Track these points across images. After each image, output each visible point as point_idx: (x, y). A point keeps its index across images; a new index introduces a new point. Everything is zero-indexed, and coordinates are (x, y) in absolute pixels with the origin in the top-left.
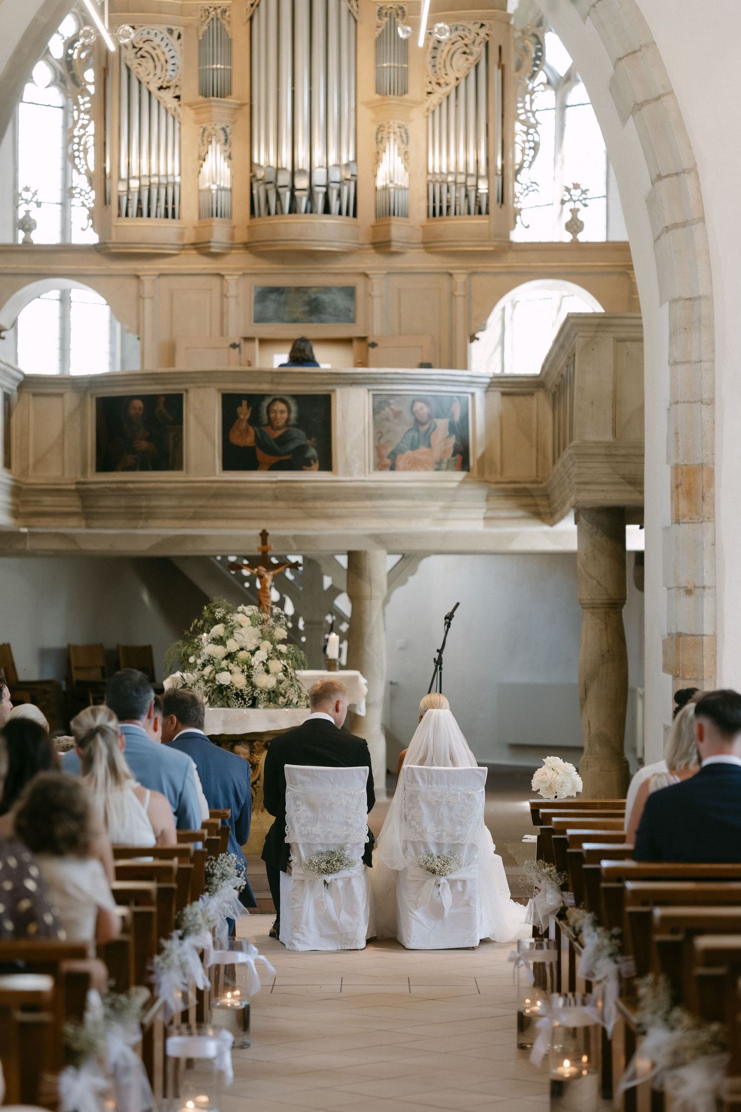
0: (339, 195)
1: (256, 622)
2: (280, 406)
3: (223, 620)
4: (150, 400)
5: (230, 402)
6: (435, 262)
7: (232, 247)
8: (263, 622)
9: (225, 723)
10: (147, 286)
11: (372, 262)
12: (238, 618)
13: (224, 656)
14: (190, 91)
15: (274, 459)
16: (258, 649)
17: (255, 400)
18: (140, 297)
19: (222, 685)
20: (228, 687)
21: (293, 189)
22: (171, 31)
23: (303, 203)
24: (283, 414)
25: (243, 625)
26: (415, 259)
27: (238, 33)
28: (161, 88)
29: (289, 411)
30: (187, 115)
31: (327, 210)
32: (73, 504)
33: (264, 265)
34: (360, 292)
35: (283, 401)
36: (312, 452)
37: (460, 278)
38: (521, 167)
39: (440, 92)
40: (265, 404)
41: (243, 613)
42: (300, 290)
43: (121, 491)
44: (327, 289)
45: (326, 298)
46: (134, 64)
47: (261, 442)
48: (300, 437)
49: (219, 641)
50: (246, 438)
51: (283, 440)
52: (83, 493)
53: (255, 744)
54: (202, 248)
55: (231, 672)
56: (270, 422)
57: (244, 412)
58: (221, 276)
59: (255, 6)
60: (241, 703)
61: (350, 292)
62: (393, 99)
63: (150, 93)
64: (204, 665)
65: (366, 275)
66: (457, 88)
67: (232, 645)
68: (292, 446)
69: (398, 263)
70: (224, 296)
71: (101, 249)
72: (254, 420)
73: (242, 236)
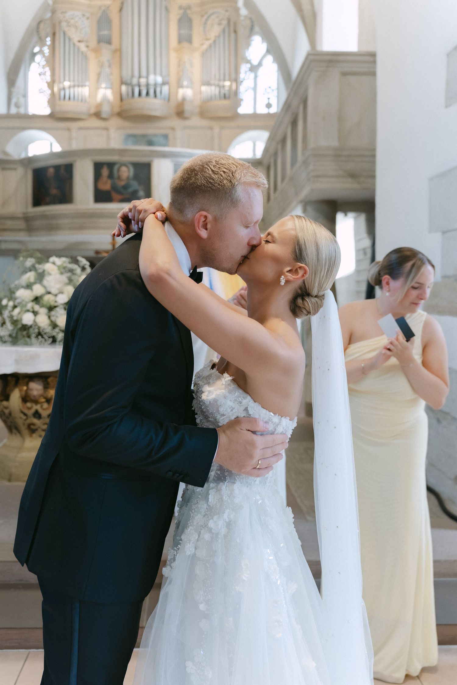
0: (161, 92)
1: (63, 270)
2: (124, 169)
3: (33, 268)
4: (57, 168)
5: (98, 167)
6: (205, 123)
7: (112, 115)
8: (71, 271)
9: (17, 362)
10: (74, 134)
11: (176, 122)
12: (48, 267)
13: (32, 298)
14: (93, 43)
15: (120, 197)
16: (61, 292)
17: (111, 165)
18: (70, 139)
19: (26, 325)
20: (31, 327)
21: (139, 86)
22: (84, 15)
23: (144, 92)
24: (126, 173)
25: (51, 272)
26: (195, 121)
27: (114, 16)
28: (79, 41)
29: (129, 171)
30: (91, 55)
31: (155, 96)
32: (21, 224)
33: (126, 124)
34: (171, 136)
35: (125, 165)
36: (141, 193)
37: (216, 130)
38: (244, 79)
39: (207, 43)
40: (116, 167)
41: (54, 263)
42: (144, 136)
43: (44, 216)
44: (155, 135)
45: (155, 139)
46: (66, 29)
47: (114, 188)
48: (135, 185)
49: (29, 286)
50: (106, 186)
51: (126, 187)
52: (27, 218)
53: (50, 380)
54: (98, 115)
55: (35, 313)
56: (119, 178)
57: (105, 172)
58: (106, 129)
59: (122, 3)
60: (41, 341)
61: (166, 137)
62: (185, 45)
63: (74, 44)
64: (15, 307)
65: (173, 129)
66: (215, 41)
67: (38, 290)
68: (131, 190)
69: (188, 123)
70: (108, 138)
71: (52, 116)
72: (111, 176)
73: (117, 110)
